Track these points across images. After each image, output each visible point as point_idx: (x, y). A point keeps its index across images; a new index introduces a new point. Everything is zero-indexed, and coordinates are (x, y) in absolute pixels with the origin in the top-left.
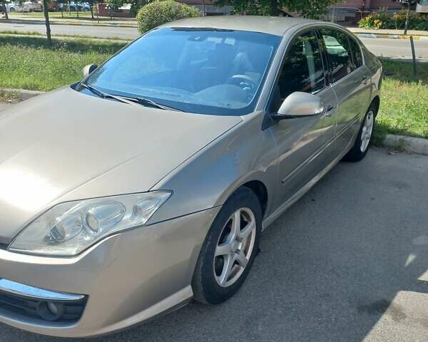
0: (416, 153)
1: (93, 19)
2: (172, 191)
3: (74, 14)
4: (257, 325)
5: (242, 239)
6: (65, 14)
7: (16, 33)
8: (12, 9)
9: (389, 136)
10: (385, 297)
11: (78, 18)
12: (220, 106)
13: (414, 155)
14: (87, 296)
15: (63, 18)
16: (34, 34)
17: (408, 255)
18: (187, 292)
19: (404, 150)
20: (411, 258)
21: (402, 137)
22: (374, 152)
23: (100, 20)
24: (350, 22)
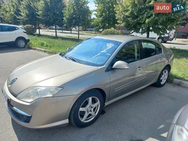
0: (186, 87)
1: (95, 33)
2: (63, 88)
3: (90, 32)
4: (91, 137)
5: (93, 107)
6: (88, 32)
7: (71, 37)
8: (74, 30)
9: (175, 80)
10: (143, 139)
11: (91, 33)
12: (94, 63)
13: (185, 88)
14: (32, 116)
15: (87, 33)
16: (76, 37)
17: (160, 125)
18: (67, 121)
19: (181, 86)
20: (162, 126)
21: (181, 80)
22: (169, 85)
23: (97, 34)
24: (184, 37)
